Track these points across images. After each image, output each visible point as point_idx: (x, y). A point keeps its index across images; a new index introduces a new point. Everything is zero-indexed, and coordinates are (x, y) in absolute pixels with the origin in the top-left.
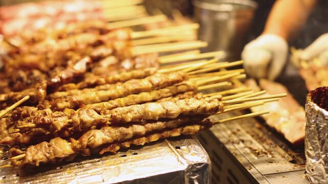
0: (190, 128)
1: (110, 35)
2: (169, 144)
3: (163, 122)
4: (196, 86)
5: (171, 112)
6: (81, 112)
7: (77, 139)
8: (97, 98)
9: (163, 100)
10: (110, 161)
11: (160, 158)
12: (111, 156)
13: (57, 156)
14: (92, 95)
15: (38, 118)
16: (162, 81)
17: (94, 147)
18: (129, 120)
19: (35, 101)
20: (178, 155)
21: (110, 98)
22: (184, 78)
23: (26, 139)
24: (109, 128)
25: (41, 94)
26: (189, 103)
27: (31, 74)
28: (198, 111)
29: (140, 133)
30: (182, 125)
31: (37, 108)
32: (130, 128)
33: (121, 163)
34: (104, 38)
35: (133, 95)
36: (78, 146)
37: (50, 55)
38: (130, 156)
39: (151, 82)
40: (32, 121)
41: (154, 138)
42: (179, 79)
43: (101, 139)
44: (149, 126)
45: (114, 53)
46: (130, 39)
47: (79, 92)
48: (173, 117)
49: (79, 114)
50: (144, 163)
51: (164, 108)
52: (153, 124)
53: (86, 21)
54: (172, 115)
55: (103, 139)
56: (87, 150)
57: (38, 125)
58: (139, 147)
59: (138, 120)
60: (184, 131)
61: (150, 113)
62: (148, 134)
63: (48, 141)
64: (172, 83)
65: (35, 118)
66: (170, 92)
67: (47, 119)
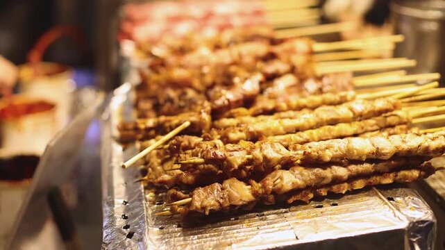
0: (406, 173)
1: (286, 46)
2: (380, 194)
3: (371, 163)
4: (410, 119)
5: (383, 152)
6: (264, 146)
7: (258, 182)
8: (281, 129)
9: (368, 135)
10: (301, 212)
11: (370, 211)
12: (303, 207)
13: (233, 203)
14: (275, 125)
15: (208, 151)
16: (366, 109)
17: (281, 193)
18: (328, 159)
19: (197, 130)
20: (394, 208)
21: (298, 130)
22: (395, 107)
23: (190, 178)
24: (301, 168)
25: (205, 120)
26: (406, 140)
27: (184, 94)
28: (418, 151)
29: (341, 177)
30: (396, 169)
31: (202, 139)
32: (329, 170)
33: (317, 216)
34: (277, 49)
35: (328, 126)
36: (260, 191)
37: (206, 70)
38: (327, 208)
39: (351, 109)
40: (200, 155)
41: (359, 184)
42: (388, 107)
43: (291, 183)
44: (353, 168)
45: (293, 70)
46: (312, 53)
47: (253, 120)
48: (385, 158)
49: (261, 149)
50: (348, 217)
51: (373, 145)
52: (359, 166)
53: (246, 26)
54: (384, 155)
55: (293, 183)
56: (271, 197)
57: (208, 161)
58: (339, 196)
59: (338, 160)
60: (398, 177)
61: (355, 151)
62: (352, 179)
63: (221, 183)
64: (379, 113)
65: (203, 151)
66: (377, 125)
67: (220, 153)
